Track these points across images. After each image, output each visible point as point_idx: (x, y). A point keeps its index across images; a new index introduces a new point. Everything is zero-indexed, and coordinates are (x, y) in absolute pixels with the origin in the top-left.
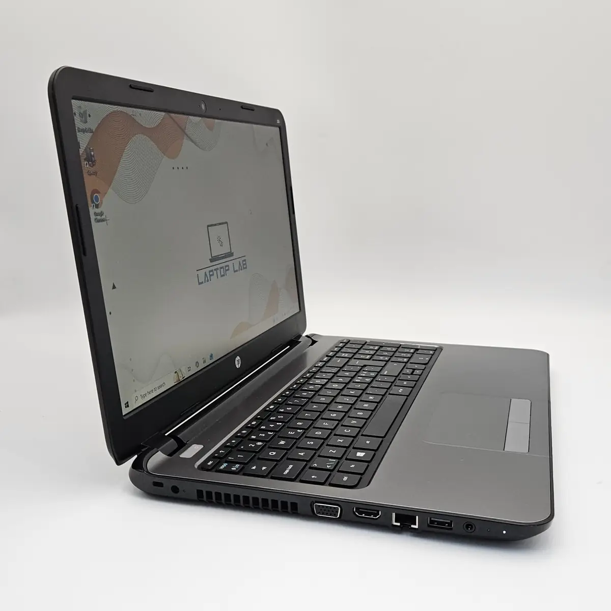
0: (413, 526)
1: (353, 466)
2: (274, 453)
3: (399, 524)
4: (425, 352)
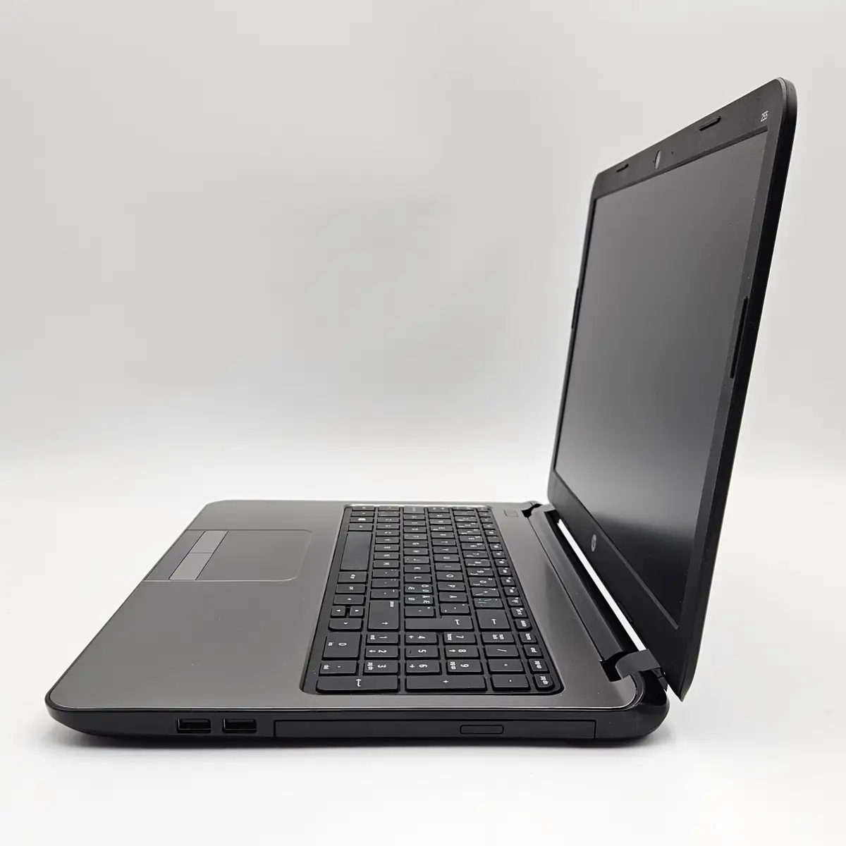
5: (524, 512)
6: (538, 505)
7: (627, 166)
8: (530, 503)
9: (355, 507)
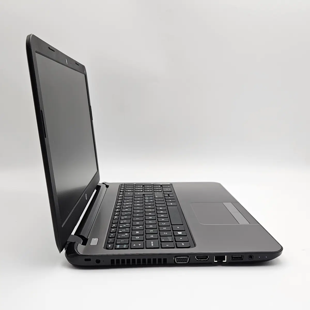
0: (223, 261)
1: (181, 238)
2: (138, 238)
3: (217, 261)
4: (166, 186)
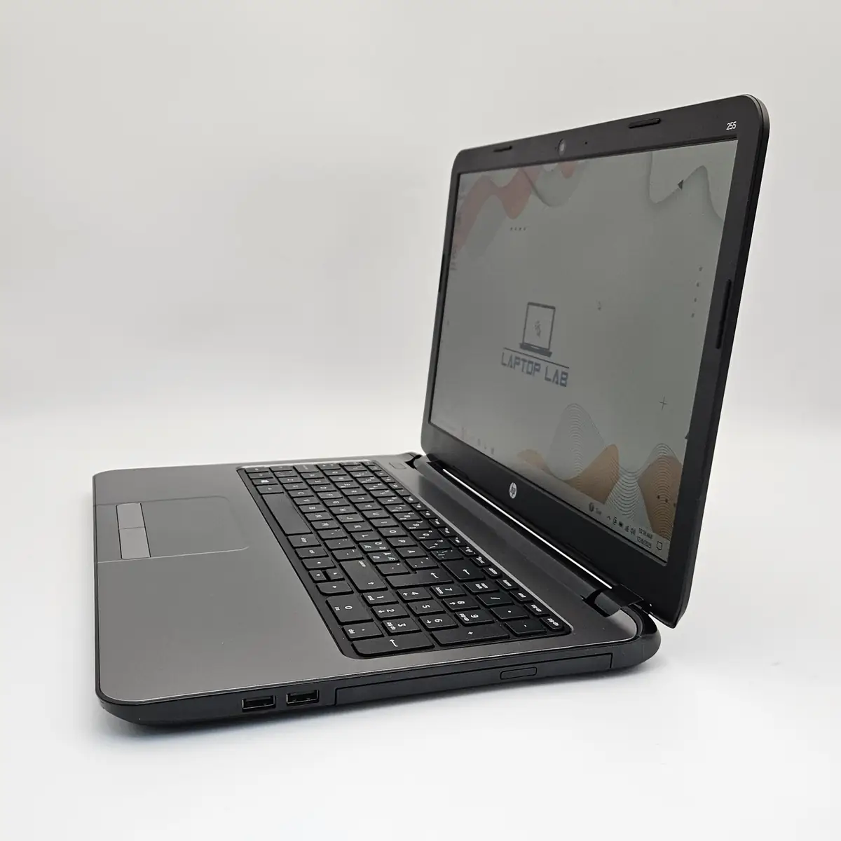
5: (407, 463)
6: (419, 456)
7: (510, 148)
8: (411, 454)
9: (249, 469)
